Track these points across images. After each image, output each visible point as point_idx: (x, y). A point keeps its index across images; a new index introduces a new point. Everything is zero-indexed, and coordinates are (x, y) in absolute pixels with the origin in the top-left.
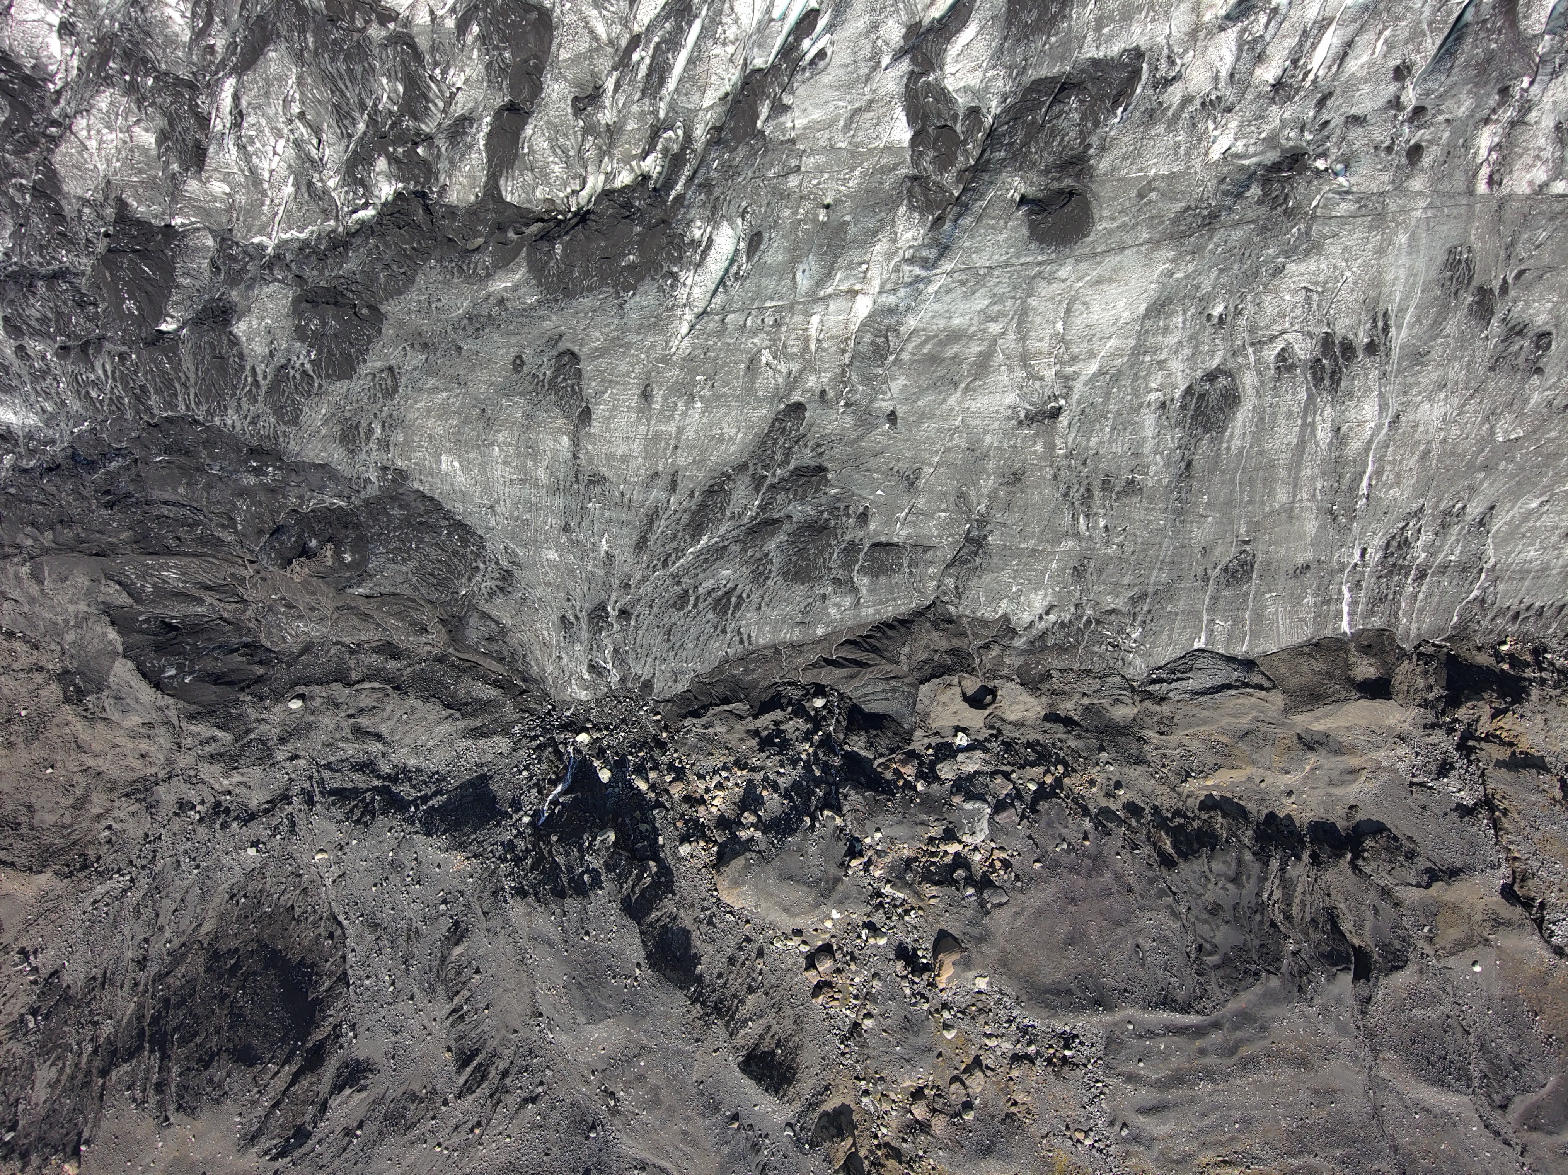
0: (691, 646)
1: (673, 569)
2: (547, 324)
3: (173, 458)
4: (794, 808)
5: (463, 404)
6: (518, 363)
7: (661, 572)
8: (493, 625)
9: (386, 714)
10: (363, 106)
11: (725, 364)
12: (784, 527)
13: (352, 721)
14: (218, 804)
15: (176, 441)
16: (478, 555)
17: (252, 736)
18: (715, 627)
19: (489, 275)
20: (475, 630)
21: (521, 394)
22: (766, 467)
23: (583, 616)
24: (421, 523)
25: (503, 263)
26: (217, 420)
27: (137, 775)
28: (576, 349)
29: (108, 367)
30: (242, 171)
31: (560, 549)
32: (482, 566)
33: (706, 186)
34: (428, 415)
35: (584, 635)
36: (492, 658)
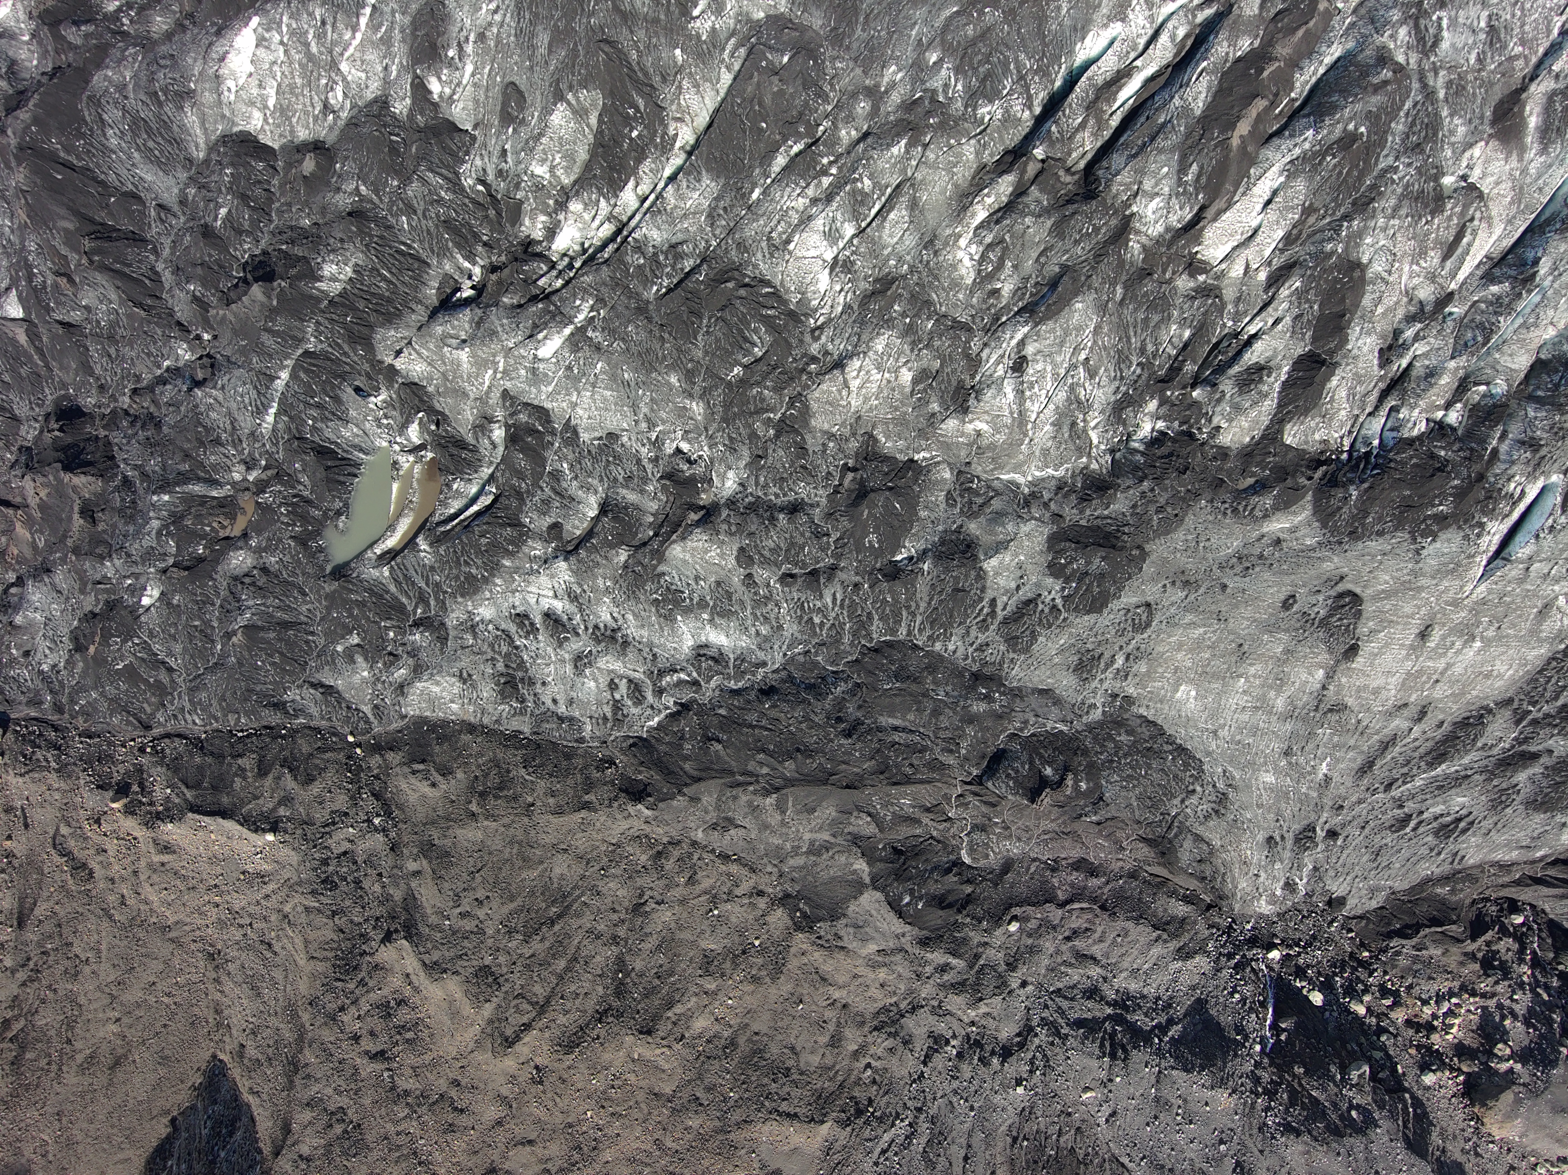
0: (1397, 865)
1: (1395, 793)
2: (1327, 566)
3: (904, 686)
4: (1541, 1036)
5: (1220, 640)
6: (1288, 603)
7: (1381, 795)
8: (1205, 847)
9: (1096, 936)
10: (1143, 350)
11: (1518, 608)
12: (1542, 761)
13: (1070, 944)
14: (968, 1035)
15: (902, 668)
16: (1197, 779)
17: (982, 962)
18: (1432, 850)
19: (1266, 516)
20: (1187, 852)
21: (1286, 631)
22: (1534, 704)
23: (1290, 837)
24: (1149, 749)
25: (1284, 505)
26: (938, 646)
27: (880, 1005)
28: (1358, 590)
29: (839, 597)
30: (1011, 413)
31: (1277, 771)
32: (1199, 789)
33: (1533, 444)
34: (1179, 650)
35: (1287, 854)
36: (1197, 878)
